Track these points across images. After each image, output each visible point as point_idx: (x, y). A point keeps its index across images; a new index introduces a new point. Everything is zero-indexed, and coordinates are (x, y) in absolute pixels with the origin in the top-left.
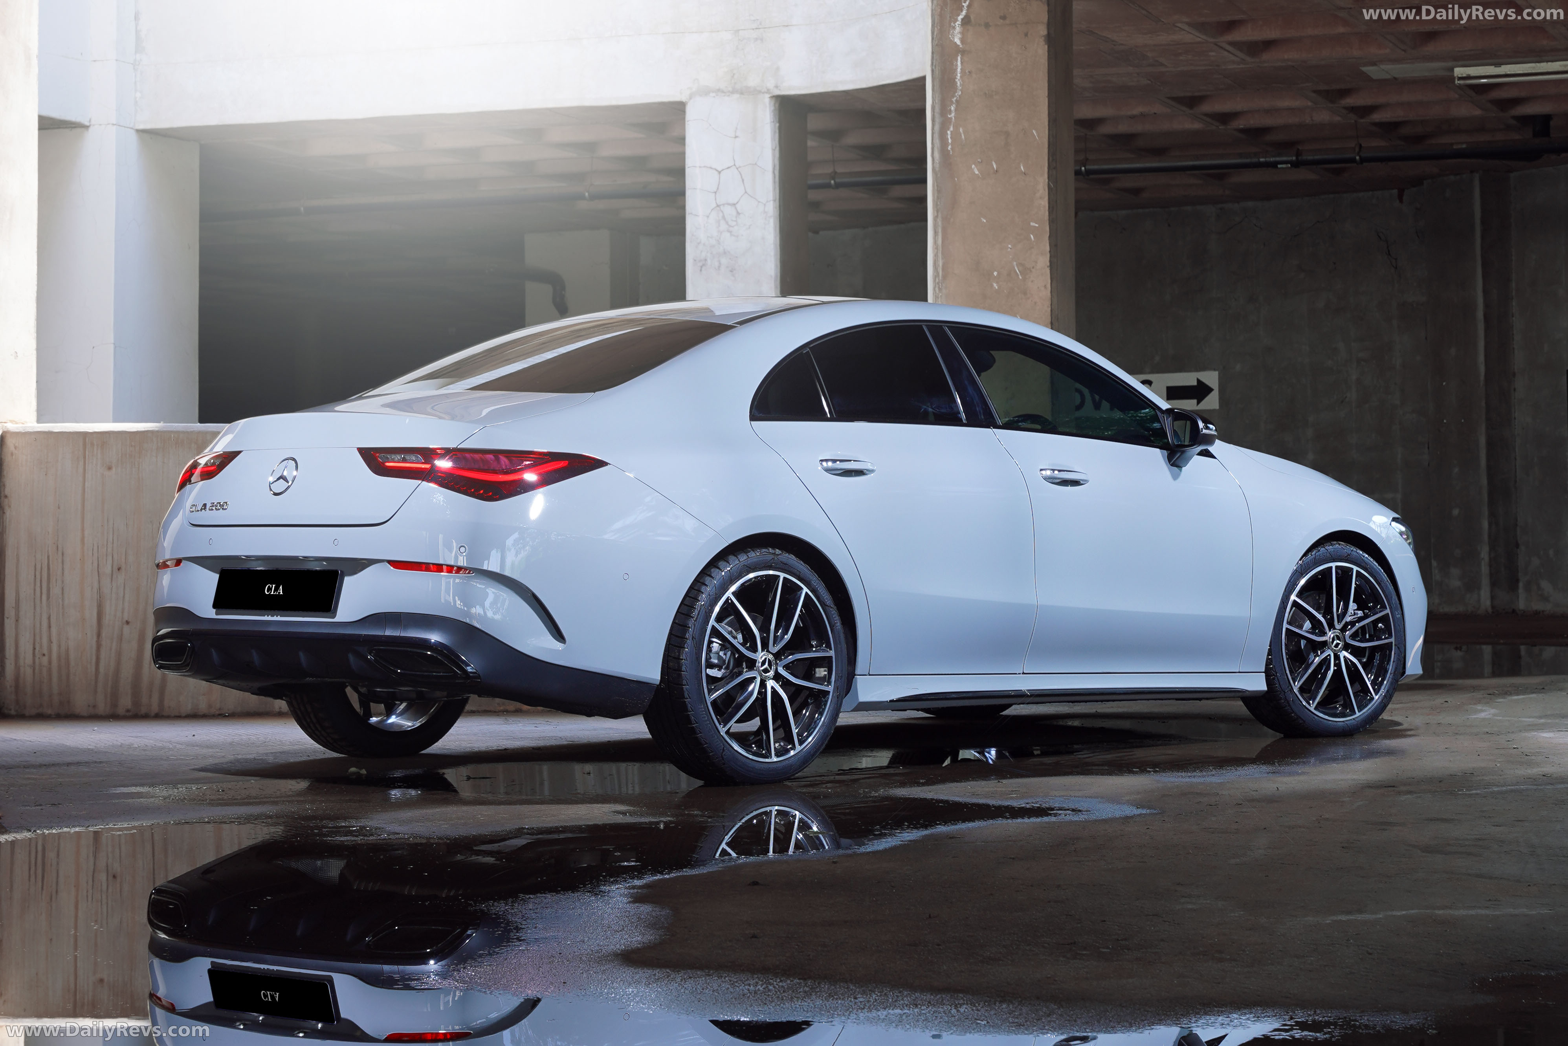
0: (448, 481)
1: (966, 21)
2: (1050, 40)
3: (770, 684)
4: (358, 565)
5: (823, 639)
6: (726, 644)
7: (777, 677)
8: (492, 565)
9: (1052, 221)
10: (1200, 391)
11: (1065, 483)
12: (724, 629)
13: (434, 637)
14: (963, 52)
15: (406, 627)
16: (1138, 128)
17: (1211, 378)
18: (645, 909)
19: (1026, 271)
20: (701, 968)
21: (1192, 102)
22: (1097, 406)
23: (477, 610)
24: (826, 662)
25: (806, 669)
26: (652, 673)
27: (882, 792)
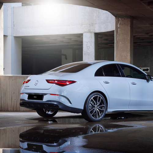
0: (57, 84)
1: (120, 24)
2: (131, 26)
3: (97, 109)
4: (46, 94)
5: (104, 104)
6: (91, 104)
7: (98, 109)
8: (62, 94)
9: (130, 50)
10: (147, 70)
11: (134, 84)
12: (91, 102)
13: (55, 103)
14: (119, 28)
15: (52, 102)
16: (140, 37)
17: (149, 68)
18: (85, 139)
19: (127, 56)
20: (93, 148)
21: (148, 33)
22: (134, 72)
23: (61, 100)
24: (104, 107)
25: (101, 108)
26: (82, 108)
27: (111, 123)
